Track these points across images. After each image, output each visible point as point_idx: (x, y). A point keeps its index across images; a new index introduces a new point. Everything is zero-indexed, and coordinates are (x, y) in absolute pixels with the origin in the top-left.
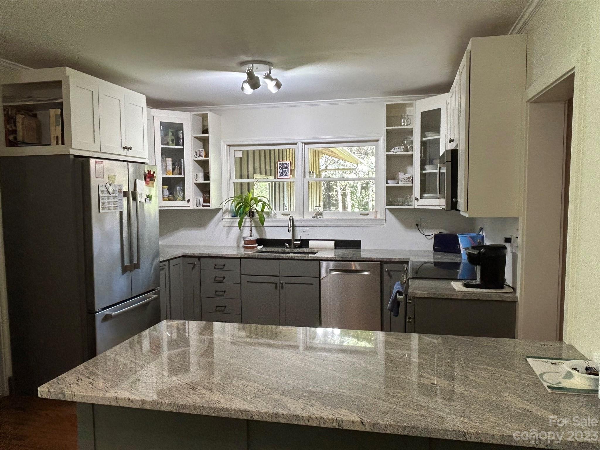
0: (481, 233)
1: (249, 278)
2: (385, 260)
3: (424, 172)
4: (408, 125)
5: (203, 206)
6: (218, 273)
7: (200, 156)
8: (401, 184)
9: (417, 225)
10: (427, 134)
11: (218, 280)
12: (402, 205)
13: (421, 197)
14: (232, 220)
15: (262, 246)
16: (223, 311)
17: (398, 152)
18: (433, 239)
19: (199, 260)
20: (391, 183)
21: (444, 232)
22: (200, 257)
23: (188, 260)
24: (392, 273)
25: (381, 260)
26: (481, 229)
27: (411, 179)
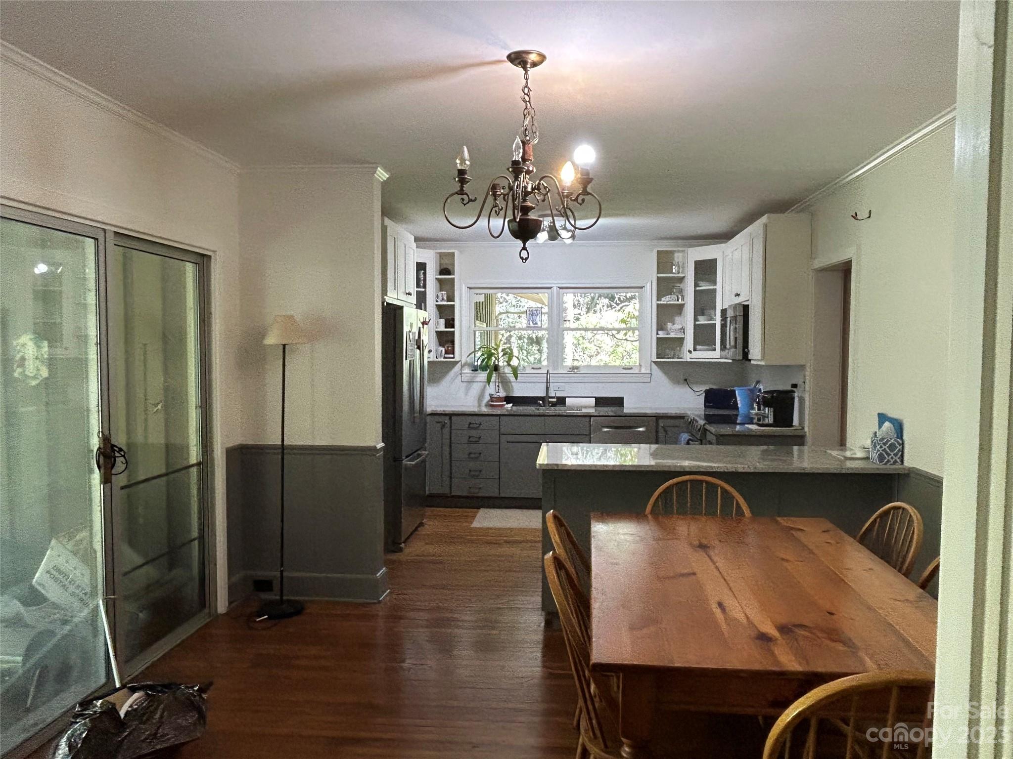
0: (757, 386)
1: (510, 438)
2: (661, 415)
3: (697, 323)
4: (679, 273)
5: (445, 358)
6: (474, 433)
7: (443, 299)
8: (672, 335)
9: (686, 380)
10: (701, 283)
11: (471, 441)
12: (673, 358)
13: (695, 350)
14: (473, 375)
15: (512, 404)
16: (478, 476)
17: (670, 301)
18: (704, 394)
19: (450, 419)
20: (662, 334)
21: (714, 387)
22: (451, 415)
23: (437, 418)
24: (668, 429)
25: (656, 415)
26: (758, 382)
27: (683, 330)
